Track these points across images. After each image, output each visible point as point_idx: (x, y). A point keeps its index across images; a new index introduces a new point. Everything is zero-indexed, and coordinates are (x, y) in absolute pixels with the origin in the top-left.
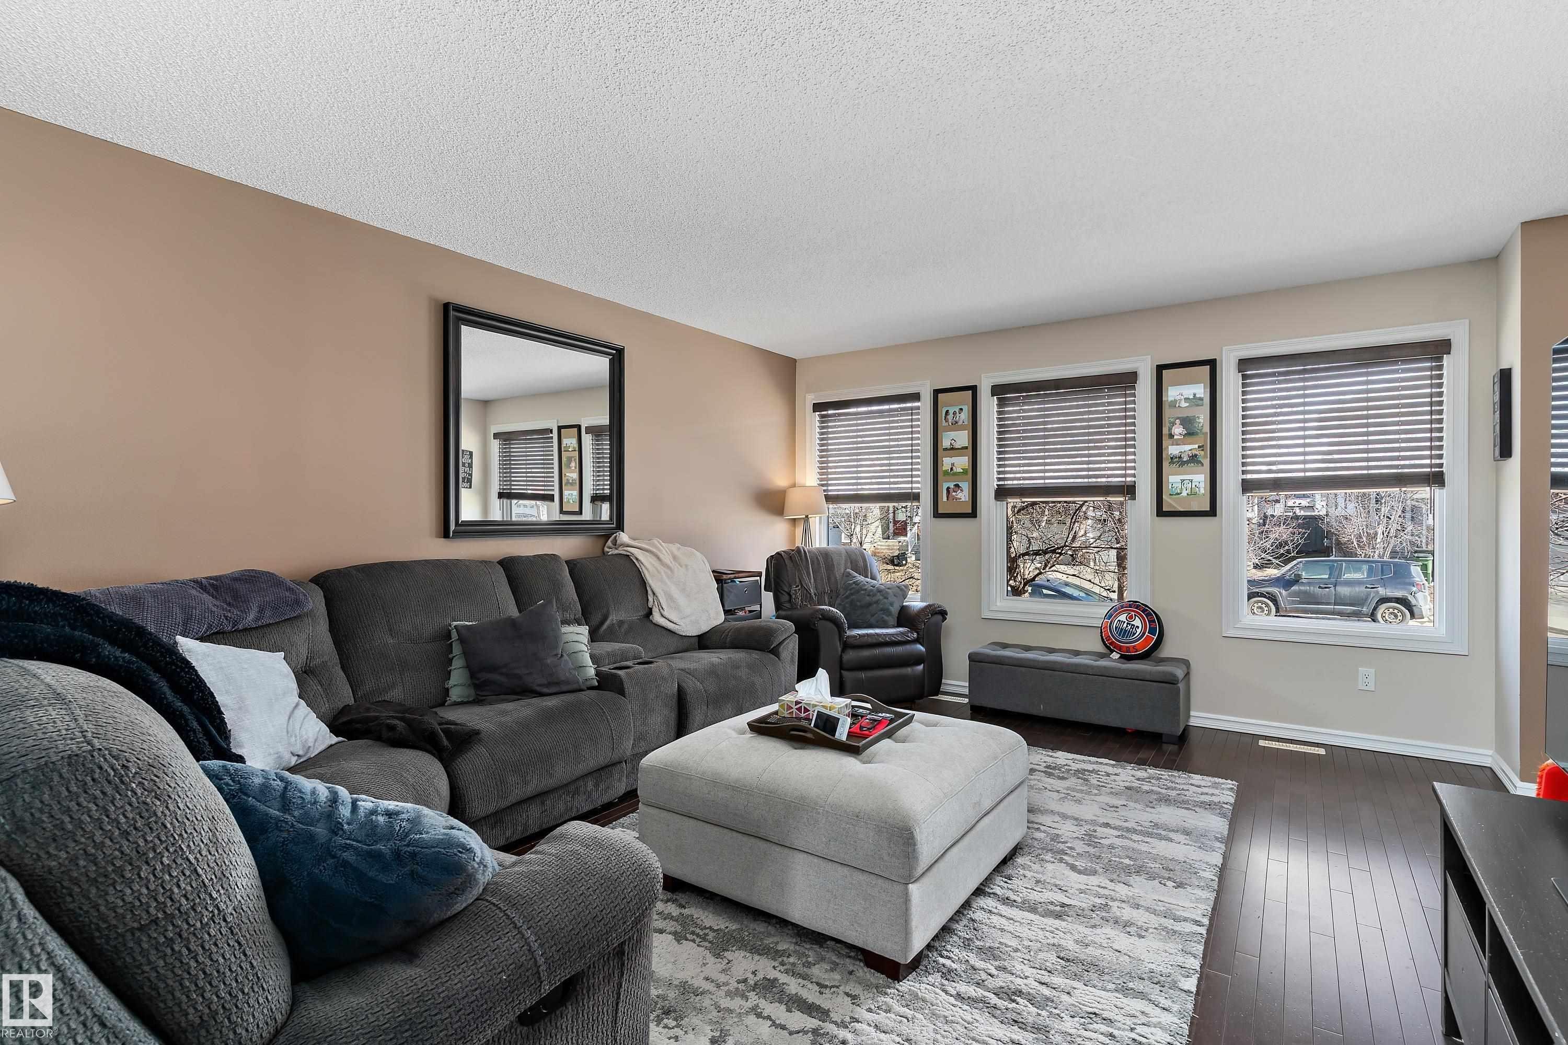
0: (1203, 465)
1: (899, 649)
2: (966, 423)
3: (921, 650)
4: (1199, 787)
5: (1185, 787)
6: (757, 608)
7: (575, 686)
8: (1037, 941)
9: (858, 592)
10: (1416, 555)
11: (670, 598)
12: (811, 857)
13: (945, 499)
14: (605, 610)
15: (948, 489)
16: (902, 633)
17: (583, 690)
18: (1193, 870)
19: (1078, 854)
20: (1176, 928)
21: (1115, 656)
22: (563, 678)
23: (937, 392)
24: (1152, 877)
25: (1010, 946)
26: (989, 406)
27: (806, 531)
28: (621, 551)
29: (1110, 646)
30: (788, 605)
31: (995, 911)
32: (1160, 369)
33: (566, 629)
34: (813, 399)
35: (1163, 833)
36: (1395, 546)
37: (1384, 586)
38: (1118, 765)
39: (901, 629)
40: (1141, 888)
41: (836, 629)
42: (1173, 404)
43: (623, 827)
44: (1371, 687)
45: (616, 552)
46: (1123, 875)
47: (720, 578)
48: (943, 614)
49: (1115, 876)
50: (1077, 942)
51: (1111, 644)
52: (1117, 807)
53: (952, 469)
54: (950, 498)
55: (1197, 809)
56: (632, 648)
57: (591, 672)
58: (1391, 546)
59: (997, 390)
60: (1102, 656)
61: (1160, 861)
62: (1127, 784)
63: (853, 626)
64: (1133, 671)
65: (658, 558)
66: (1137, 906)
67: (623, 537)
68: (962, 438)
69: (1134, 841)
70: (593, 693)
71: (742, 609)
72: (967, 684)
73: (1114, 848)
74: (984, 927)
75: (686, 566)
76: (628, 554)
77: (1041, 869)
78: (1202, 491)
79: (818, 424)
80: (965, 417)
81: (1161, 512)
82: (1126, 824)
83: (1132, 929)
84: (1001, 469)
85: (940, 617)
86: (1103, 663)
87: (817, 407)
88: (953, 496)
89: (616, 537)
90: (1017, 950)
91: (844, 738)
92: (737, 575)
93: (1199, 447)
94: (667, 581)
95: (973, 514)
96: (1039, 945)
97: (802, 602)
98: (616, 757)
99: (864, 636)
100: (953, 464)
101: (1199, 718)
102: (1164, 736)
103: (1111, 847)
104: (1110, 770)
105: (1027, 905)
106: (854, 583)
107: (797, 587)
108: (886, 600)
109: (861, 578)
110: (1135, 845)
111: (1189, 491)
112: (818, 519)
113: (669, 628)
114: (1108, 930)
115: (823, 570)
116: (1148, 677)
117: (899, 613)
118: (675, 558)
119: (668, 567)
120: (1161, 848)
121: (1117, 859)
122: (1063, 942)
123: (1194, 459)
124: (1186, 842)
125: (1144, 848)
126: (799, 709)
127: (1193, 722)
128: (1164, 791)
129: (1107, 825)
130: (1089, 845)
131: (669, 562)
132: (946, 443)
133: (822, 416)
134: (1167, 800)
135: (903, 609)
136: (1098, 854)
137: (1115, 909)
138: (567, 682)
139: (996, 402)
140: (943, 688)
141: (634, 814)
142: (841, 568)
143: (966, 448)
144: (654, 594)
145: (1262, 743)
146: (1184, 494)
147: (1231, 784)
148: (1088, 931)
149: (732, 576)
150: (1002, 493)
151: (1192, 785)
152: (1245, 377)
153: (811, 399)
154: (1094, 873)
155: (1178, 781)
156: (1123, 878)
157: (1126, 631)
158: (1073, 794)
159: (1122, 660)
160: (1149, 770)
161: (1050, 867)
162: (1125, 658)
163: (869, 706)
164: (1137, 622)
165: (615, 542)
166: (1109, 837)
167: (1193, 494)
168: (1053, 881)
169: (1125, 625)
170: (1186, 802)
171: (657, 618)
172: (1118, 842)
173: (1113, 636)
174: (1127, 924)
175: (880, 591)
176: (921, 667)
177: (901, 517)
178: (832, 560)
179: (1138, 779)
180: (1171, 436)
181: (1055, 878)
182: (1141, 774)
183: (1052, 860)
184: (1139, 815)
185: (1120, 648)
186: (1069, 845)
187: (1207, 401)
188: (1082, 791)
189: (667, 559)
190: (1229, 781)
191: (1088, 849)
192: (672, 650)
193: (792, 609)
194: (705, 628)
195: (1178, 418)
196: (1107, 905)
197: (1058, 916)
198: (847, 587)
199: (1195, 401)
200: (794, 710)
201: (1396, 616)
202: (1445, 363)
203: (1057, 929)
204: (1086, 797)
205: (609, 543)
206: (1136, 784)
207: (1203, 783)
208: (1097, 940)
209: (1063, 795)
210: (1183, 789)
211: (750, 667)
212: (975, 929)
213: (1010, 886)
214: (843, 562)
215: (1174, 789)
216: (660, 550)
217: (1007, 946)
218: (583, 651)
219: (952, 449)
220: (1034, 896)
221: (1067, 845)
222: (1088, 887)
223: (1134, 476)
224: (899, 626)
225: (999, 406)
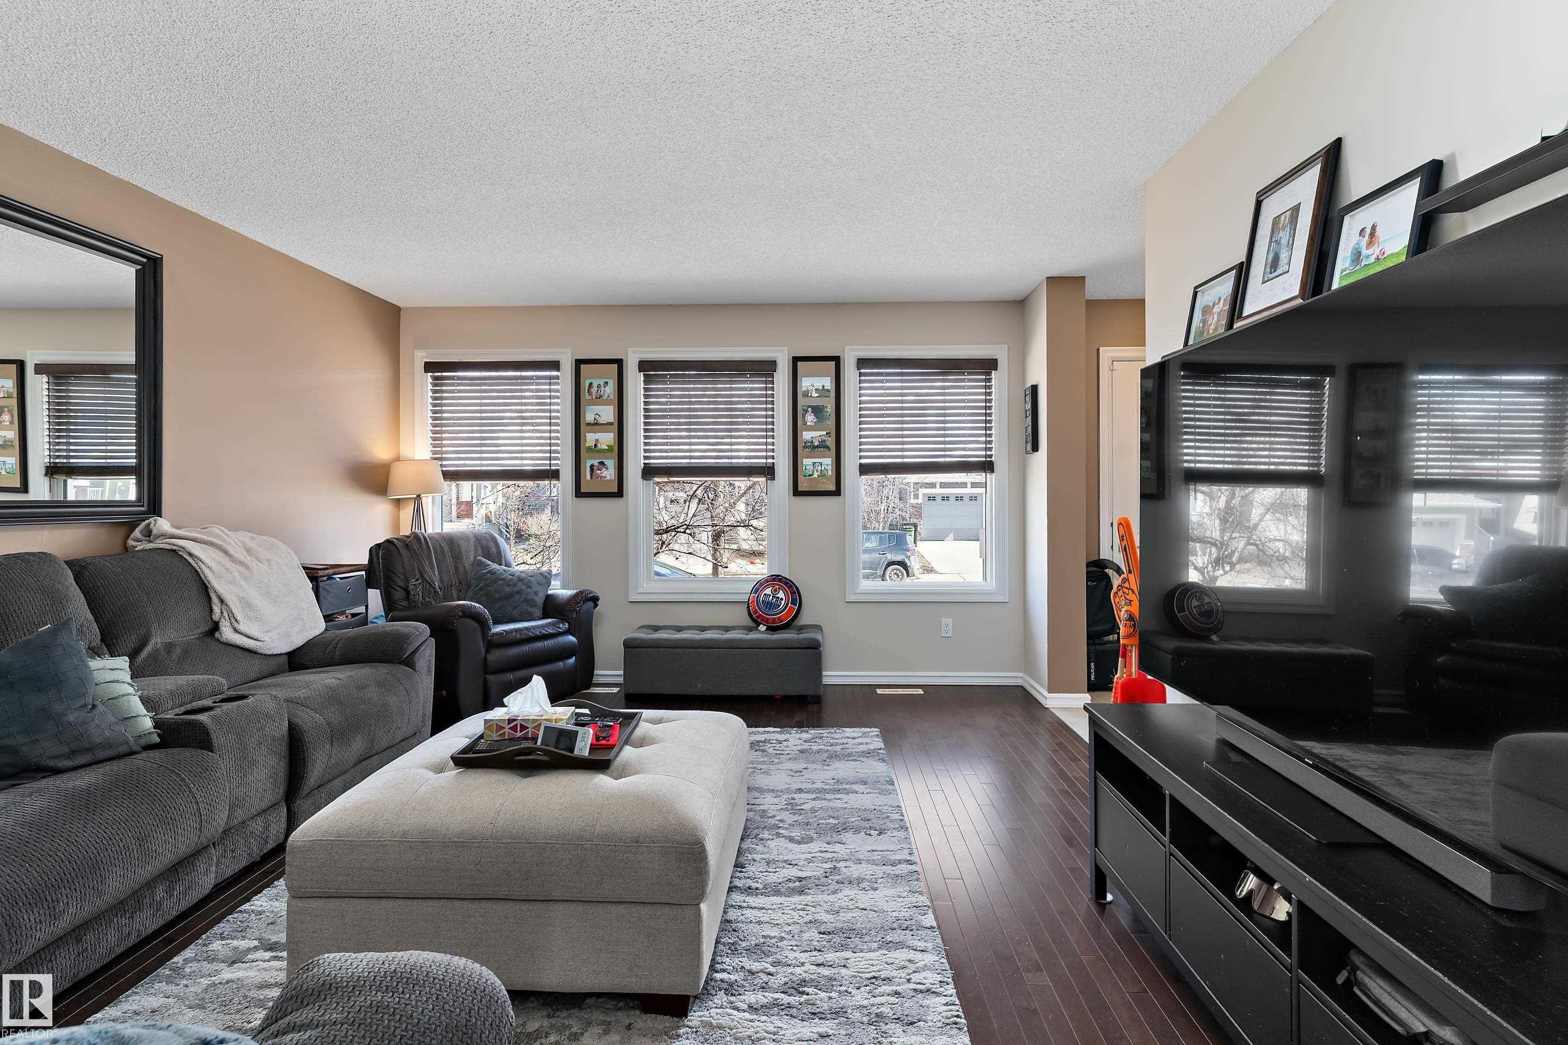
0: (830, 450)
1: (549, 643)
2: (612, 397)
3: (572, 642)
4: (854, 738)
5: (845, 741)
6: (362, 609)
7: (123, 749)
8: (795, 923)
9: (495, 581)
10: (904, 527)
11: (247, 605)
12: (573, 906)
13: (588, 477)
14: (142, 631)
15: (592, 466)
16: (548, 625)
17: (132, 753)
18: (885, 815)
19: (790, 825)
20: (897, 872)
21: (762, 628)
22: (98, 740)
23: (579, 363)
24: (857, 831)
25: (774, 937)
26: (635, 381)
27: (418, 512)
28: (159, 544)
29: (756, 620)
30: (404, 603)
31: (745, 905)
32: (796, 360)
33: (95, 664)
34: (426, 357)
35: (847, 786)
36: (891, 521)
37: (890, 552)
38: (783, 731)
39: (550, 620)
40: (854, 843)
41: (478, 626)
42: (806, 394)
43: (223, 939)
44: (950, 634)
45: (151, 546)
46: (834, 835)
47: (313, 574)
48: (595, 600)
49: (828, 839)
50: (827, 912)
51: (758, 617)
52: (801, 772)
53: (596, 446)
54: (595, 477)
55: (861, 759)
56: (209, 680)
57: (147, 723)
58: (890, 520)
59: (644, 366)
60: (750, 629)
61: (857, 814)
62: (799, 748)
63: (497, 622)
64: (781, 640)
65: (226, 552)
66: (859, 861)
67: (162, 524)
68: (607, 414)
69: (829, 800)
70: (156, 754)
71: (343, 613)
72: (622, 672)
73: (816, 812)
74: (740, 925)
75: (269, 561)
76: (174, 548)
77: (766, 850)
78: (830, 473)
79: (430, 387)
80: (610, 390)
81: (797, 492)
82: (815, 786)
83: (865, 884)
84: (647, 448)
85: (591, 604)
86: (753, 636)
87: (430, 367)
88: (597, 474)
89: (149, 524)
90: (782, 939)
91: (586, 753)
92: (337, 570)
93: (827, 434)
94: (243, 583)
95: (619, 493)
96: (798, 926)
97: (424, 599)
98: (204, 841)
99: (511, 631)
100: (597, 441)
101: (833, 676)
102: (809, 698)
103: (813, 810)
104: (781, 737)
105: (769, 890)
106: (489, 572)
107: (417, 580)
108: (529, 590)
109: (495, 566)
110: (831, 804)
111: (819, 473)
112: (430, 499)
113: (247, 646)
114: (848, 891)
115: (449, 560)
116: (796, 645)
117: (544, 603)
118: (248, 550)
119: (242, 563)
120: (853, 801)
121: (823, 821)
122: (817, 917)
123: (823, 445)
124: (869, 791)
125: (838, 804)
126: (514, 729)
127: (826, 681)
128: (829, 748)
129: (800, 790)
130: (795, 814)
131: (242, 558)
132: (589, 417)
133: (435, 378)
134: (835, 756)
135: (549, 599)
136: (806, 821)
137: (844, 870)
138: (107, 745)
139: (642, 379)
140: (596, 680)
141: (236, 915)
142: (470, 555)
143: (612, 424)
144: (222, 601)
145: (879, 691)
146: (816, 475)
147: (875, 731)
148: (832, 898)
149: (331, 571)
150: (649, 472)
151: (848, 738)
152: (861, 375)
153: (422, 357)
154: (810, 840)
155: (837, 736)
156: (836, 837)
157: (772, 603)
158: (760, 766)
159: (769, 632)
160: (810, 732)
161: (772, 844)
162: (772, 629)
163: (587, 711)
164: (781, 595)
165: (148, 533)
166: (808, 802)
167: (822, 475)
168: (781, 858)
169: (771, 598)
170: (850, 755)
171: (227, 633)
172: (817, 804)
173: (760, 609)
174: (860, 880)
175: (520, 580)
176: (572, 660)
177: (465, 497)
178: (459, 548)
179: (805, 741)
180: (805, 423)
181: (782, 854)
182: (805, 736)
183: (771, 837)
184: (822, 775)
185: (767, 620)
186: (778, 818)
187: (833, 394)
188: (764, 763)
189: (240, 554)
190: (873, 729)
191: (796, 818)
192: (252, 676)
193: (410, 607)
194: (298, 640)
195: (810, 406)
196: (835, 868)
197: (801, 892)
198: (480, 578)
199: (823, 392)
200: (507, 730)
201: (898, 576)
202: (993, 376)
203: (807, 905)
204: (771, 767)
205: (137, 533)
206: (806, 746)
207: (856, 735)
208: (844, 904)
209: (752, 770)
210: (843, 744)
211: (380, 684)
212: (734, 930)
213: (746, 875)
214: (472, 548)
215: (836, 744)
216: (224, 541)
217: (771, 938)
218: (129, 694)
219: (596, 424)
220: (772, 878)
221: (776, 818)
222: (813, 855)
223: (773, 457)
224: (544, 617)
225: (646, 382)
